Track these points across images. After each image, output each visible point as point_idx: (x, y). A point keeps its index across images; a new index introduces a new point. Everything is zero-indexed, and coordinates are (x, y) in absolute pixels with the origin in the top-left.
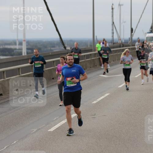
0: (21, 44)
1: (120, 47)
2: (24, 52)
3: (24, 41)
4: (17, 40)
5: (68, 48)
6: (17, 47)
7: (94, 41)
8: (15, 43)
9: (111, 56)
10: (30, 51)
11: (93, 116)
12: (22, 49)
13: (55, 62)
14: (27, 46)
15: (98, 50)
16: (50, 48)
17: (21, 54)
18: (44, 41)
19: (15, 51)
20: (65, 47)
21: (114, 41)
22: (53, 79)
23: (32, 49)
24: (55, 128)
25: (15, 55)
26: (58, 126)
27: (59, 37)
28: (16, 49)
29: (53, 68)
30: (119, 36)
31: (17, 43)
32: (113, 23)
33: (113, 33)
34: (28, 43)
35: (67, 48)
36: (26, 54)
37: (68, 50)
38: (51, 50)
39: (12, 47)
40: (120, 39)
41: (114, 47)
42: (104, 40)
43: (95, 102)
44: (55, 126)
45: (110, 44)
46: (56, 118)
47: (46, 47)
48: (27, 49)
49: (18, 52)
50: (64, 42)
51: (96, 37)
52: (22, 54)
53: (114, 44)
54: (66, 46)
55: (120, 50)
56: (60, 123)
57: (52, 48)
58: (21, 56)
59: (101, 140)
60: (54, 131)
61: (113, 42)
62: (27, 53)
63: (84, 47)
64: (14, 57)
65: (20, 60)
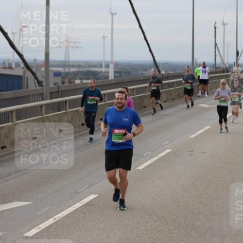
0: (107, 66)
1: (224, 72)
2: (111, 76)
3: (112, 63)
4: (104, 61)
5: (163, 72)
6: (103, 70)
7: (194, 65)
8: (101, 66)
9: (213, 82)
10: (118, 75)
11: (191, 153)
12: (109, 73)
13: (147, 88)
14: (114, 69)
15: (198, 75)
16: (141, 72)
17: (107, 77)
18: (135, 63)
19: (100, 74)
20: (159, 71)
21: (217, 66)
22: (144, 107)
23: (120, 73)
24: (145, 166)
25: (100, 79)
26: (149, 164)
27: (152, 59)
28: (101, 72)
29: (145, 94)
30: (222, 60)
31: (104, 66)
32: (216, 44)
33: (216, 56)
34: (116, 65)
35: (161, 72)
36: (113, 78)
37: (163, 74)
38: (142, 74)
39: (98, 70)
40: (224, 64)
41: (216, 73)
42: (204, 63)
43: (193, 136)
44: (146, 163)
45: (212, 68)
46: (146, 154)
47: (136, 70)
48: (115, 72)
49: (104, 75)
50: (158, 64)
51: (196, 60)
52: (109, 78)
53: (216, 68)
54: (160, 69)
55: (224, 75)
56: (151, 160)
57: (144, 72)
58: (108, 80)
59: (199, 182)
60: (143, 168)
61: (215, 66)
62: (115, 77)
63: (181, 72)
64: (99, 80)
65: (106, 85)
